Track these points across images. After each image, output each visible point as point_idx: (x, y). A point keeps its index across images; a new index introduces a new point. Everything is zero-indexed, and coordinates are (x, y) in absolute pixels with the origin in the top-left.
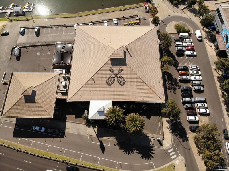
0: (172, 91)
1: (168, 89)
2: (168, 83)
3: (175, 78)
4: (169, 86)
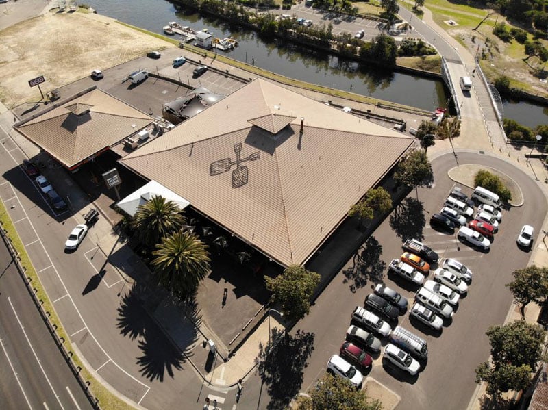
0: (352, 282)
1: (344, 272)
2: (356, 262)
3: (383, 262)
4: (353, 268)
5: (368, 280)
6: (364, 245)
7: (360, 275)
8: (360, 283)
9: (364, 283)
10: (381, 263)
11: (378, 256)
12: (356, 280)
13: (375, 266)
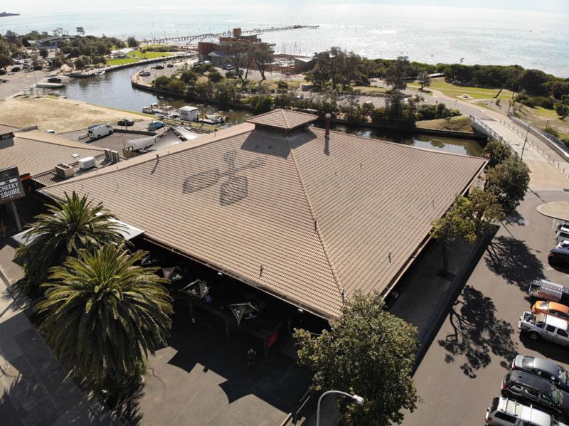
0: (461, 359)
1: (442, 343)
2: (457, 325)
3: (504, 322)
4: (456, 335)
5: (491, 354)
6: (460, 298)
7: (473, 346)
8: (479, 360)
9: (487, 360)
10: (501, 323)
11: (491, 314)
12: (468, 355)
13: (494, 328)
